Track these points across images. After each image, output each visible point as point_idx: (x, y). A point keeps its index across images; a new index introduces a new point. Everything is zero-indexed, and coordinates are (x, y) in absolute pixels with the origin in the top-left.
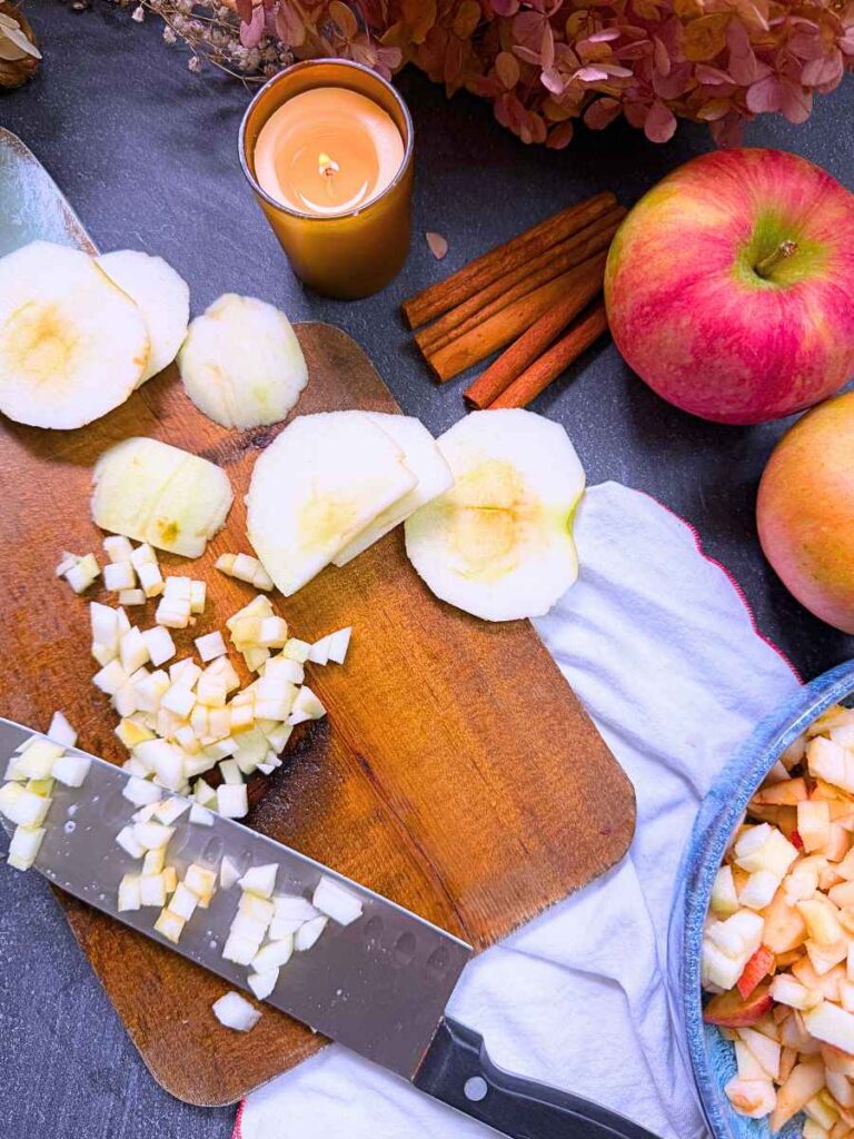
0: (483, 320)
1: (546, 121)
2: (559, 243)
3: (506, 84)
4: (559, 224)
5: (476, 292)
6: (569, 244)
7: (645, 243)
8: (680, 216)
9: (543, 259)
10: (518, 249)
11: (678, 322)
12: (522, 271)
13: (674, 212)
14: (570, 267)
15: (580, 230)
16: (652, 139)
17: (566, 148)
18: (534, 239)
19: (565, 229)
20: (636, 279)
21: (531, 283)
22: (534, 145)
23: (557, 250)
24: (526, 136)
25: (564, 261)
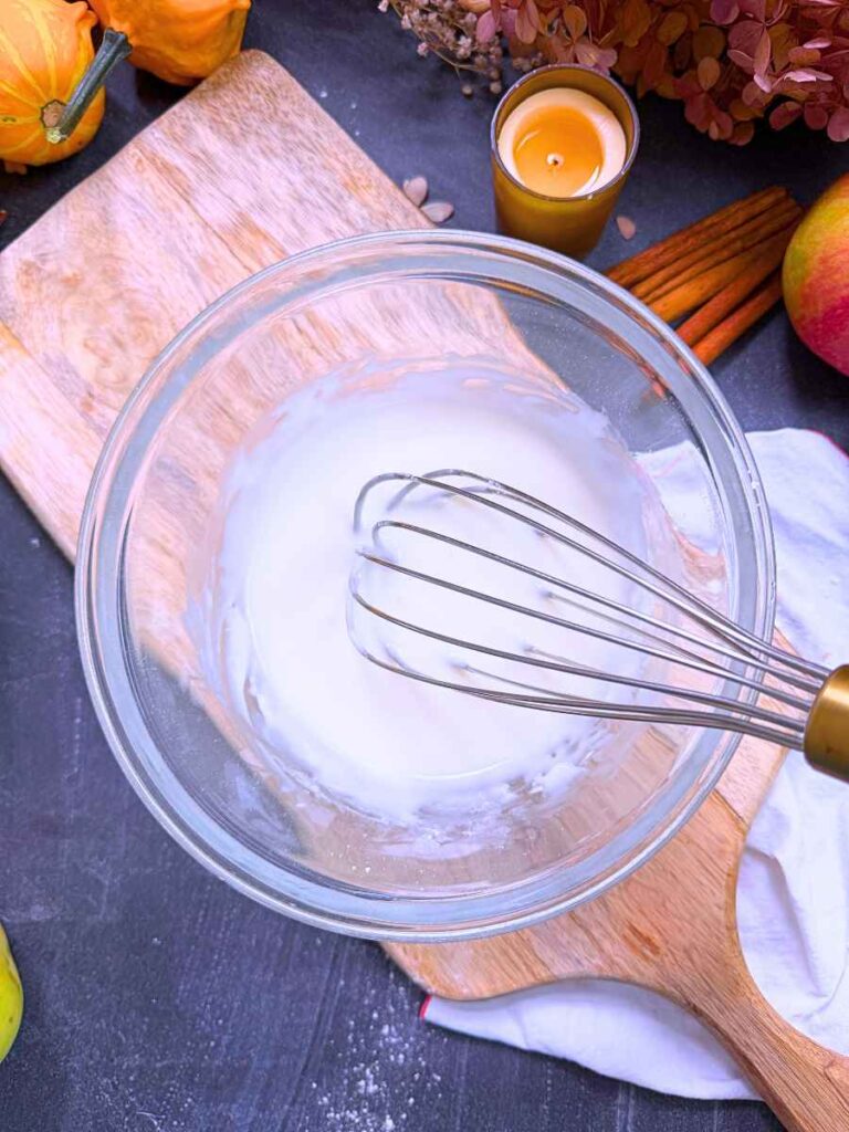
0: (667, 293)
1: (734, 120)
2: (734, 229)
3: (703, 84)
4: (736, 212)
5: (662, 267)
6: (741, 231)
9: (720, 243)
10: (699, 233)
12: (702, 252)
14: (744, 249)
15: (754, 217)
16: (833, 139)
17: (748, 145)
18: (711, 226)
19: (741, 217)
21: (711, 261)
22: (719, 142)
23: (733, 235)
24: (714, 133)
25: (739, 245)
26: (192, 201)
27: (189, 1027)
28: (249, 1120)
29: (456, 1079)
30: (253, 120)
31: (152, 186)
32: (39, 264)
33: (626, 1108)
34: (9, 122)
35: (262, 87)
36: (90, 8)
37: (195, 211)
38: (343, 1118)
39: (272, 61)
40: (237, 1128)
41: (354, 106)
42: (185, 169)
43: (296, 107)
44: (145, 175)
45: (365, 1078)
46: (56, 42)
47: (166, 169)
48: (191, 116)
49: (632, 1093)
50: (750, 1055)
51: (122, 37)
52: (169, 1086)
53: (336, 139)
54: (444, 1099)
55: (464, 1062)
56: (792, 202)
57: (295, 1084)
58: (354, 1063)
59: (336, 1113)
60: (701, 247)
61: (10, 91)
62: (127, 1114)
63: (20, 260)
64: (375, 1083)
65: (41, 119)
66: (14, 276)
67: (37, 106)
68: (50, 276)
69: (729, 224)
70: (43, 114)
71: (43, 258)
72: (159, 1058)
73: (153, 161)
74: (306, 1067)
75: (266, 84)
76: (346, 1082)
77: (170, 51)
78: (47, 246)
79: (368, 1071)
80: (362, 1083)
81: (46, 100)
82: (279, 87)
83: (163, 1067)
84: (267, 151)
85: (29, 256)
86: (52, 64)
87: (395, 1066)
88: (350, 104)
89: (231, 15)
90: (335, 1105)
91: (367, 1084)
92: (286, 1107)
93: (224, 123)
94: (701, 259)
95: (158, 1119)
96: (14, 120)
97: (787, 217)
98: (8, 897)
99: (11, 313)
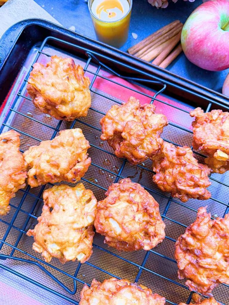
0: (148, 52)
2: (166, 33)
4: (166, 28)
6: (168, 34)
10: (156, 35)
12: (157, 41)
14: (169, 39)
15: (171, 29)
17: (167, 7)
18: (159, 33)
19: (168, 29)
20: (193, 37)
21: (160, 43)
22: (158, 8)
24: (157, 5)
25: (168, 37)
41: (52, 8)
60: (157, 39)
69: (164, 32)
88: (51, 8)
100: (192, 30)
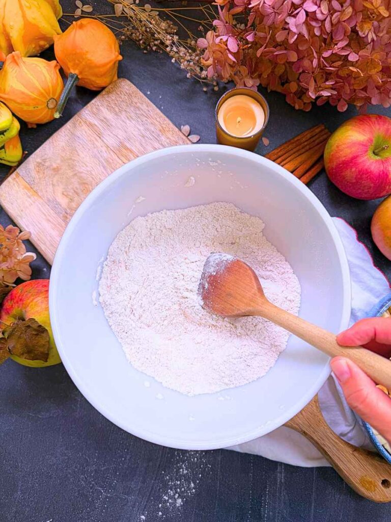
1: (304, 102)
2: (306, 141)
3: (292, 91)
4: (307, 134)
5: (280, 157)
6: (308, 142)
7: (340, 145)
8: (352, 138)
9: (301, 147)
10: (293, 143)
11: (351, 169)
12: (295, 150)
13: (350, 136)
14: (310, 149)
15: (313, 137)
16: (340, 111)
17: (309, 111)
18: (297, 140)
19: (309, 136)
20: (338, 156)
21: (297, 154)
22: (299, 110)
23: (306, 143)
24: (297, 107)
25: (308, 147)
26: (101, 137)
27: (114, 454)
28: (139, 487)
29: (217, 466)
30: (124, 105)
31: (86, 132)
32: (43, 163)
33: (281, 473)
34: (36, 108)
35: (126, 93)
36: (58, 62)
37: (103, 141)
38: (175, 484)
39: (130, 83)
40: (134, 491)
41: (160, 97)
42: (98, 125)
43: (140, 101)
44: (82, 128)
45: (183, 468)
46: (50, 76)
47: (91, 125)
48: (99, 104)
49: (283, 467)
50: (326, 449)
51: (75, 76)
52: (107, 476)
53: (155, 112)
54: (212, 474)
55: (220, 460)
56: (327, 130)
57: (156, 472)
58: (178, 462)
59: (172, 482)
60: (294, 148)
61: (35, 96)
62: (91, 488)
63: (35, 161)
64: (186, 470)
65: (47, 106)
66: (33, 168)
67: (46, 101)
68: (47, 167)
69: (304, 139)
70: (48, 104)
71: (44, 160)
72: (102, 466)
73: (85, 122)
74: (159, 465)
75: (127, 92)
76: (175, 470)
77: (93, 79)
78: (46, 156)
79: (183, 465)
80: (181, 470)
81: (49, 98)
82: (133, 93)
83: (105, 469)
84: (130, 118)
85: (39, 160)
86: (50, 85)
87: (193, 463)
89: (115, 63)
90: (171, 479)
91: (183, 471)
92: (153, 481)
93: (112, 107)
94: (294, 153)
95: (103, 490)
96: (37, 107)
97: (325, 136)
98: (40, 407)
99: (32, 182)
100: (338, 147)
